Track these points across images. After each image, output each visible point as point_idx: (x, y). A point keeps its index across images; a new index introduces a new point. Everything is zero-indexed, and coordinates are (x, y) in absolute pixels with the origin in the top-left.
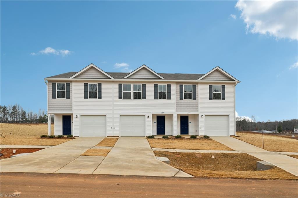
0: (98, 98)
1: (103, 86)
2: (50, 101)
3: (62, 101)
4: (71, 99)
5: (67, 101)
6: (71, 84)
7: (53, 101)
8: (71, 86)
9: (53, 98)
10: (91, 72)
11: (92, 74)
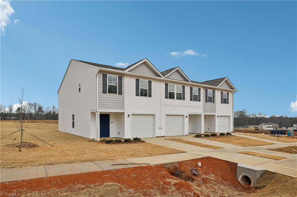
0: (149, 97)
1: (153, 84)
2: (100, 96)
3: (113, 97)
4: (123, 95)
5: (118, 97)
6: (123, 78)
7: (104, 96)
8: (123, 80)
9: (103, 93)
10: (142, 67)
11: (143, 69)
